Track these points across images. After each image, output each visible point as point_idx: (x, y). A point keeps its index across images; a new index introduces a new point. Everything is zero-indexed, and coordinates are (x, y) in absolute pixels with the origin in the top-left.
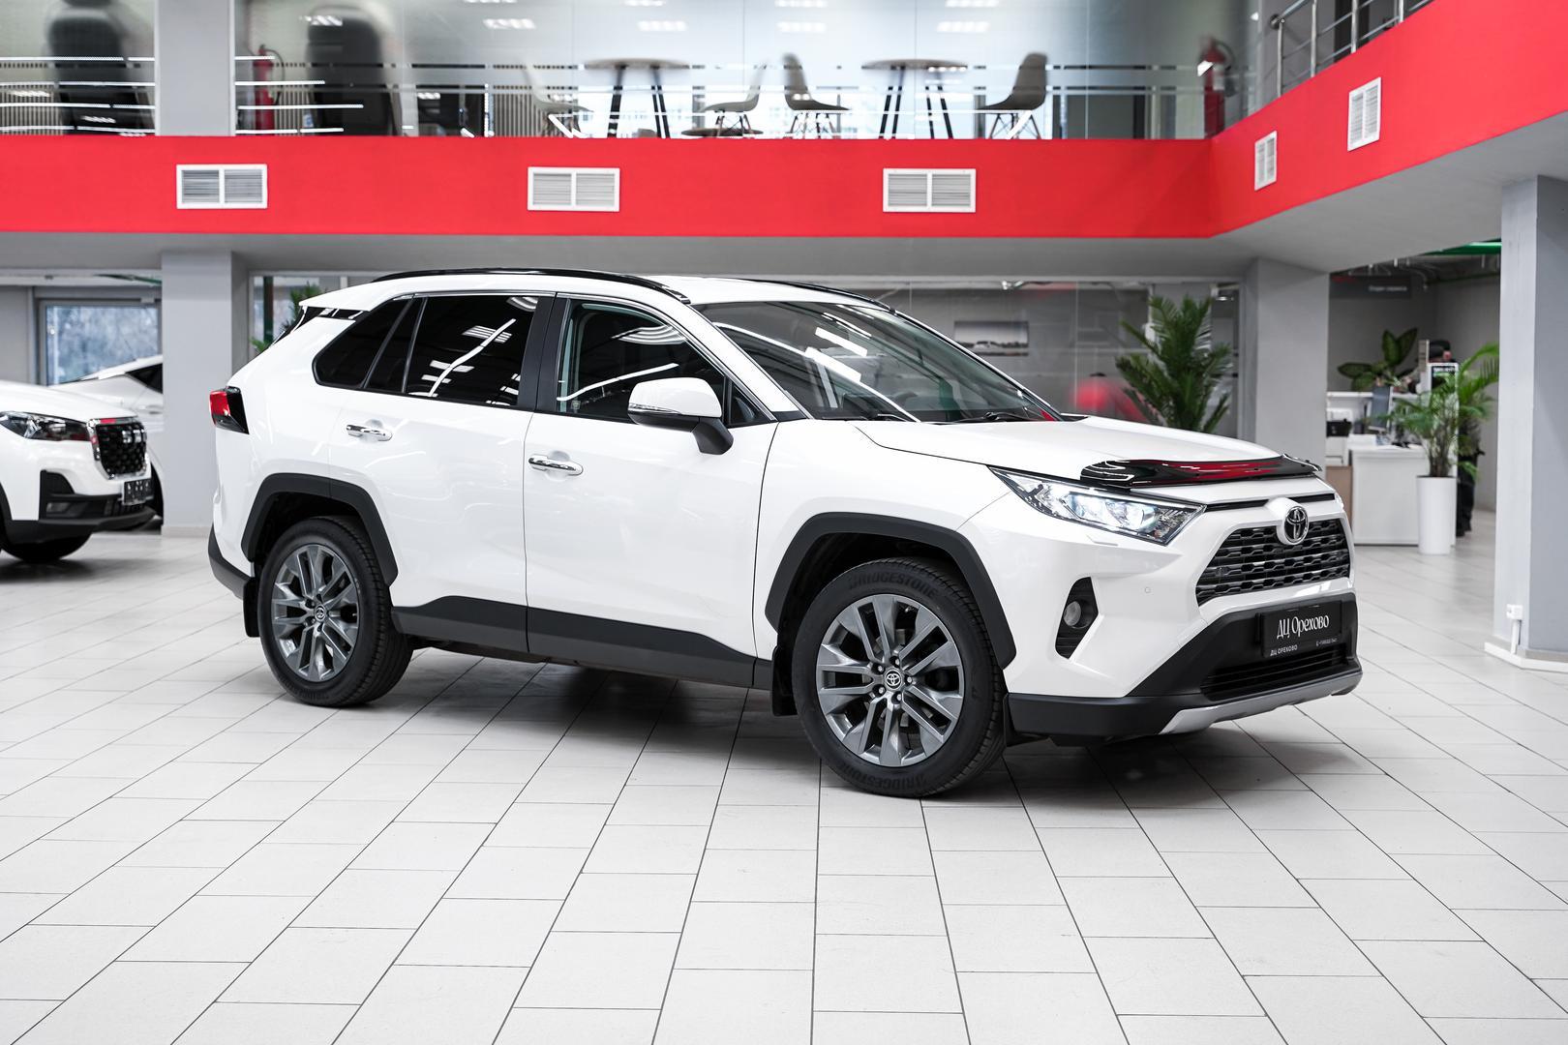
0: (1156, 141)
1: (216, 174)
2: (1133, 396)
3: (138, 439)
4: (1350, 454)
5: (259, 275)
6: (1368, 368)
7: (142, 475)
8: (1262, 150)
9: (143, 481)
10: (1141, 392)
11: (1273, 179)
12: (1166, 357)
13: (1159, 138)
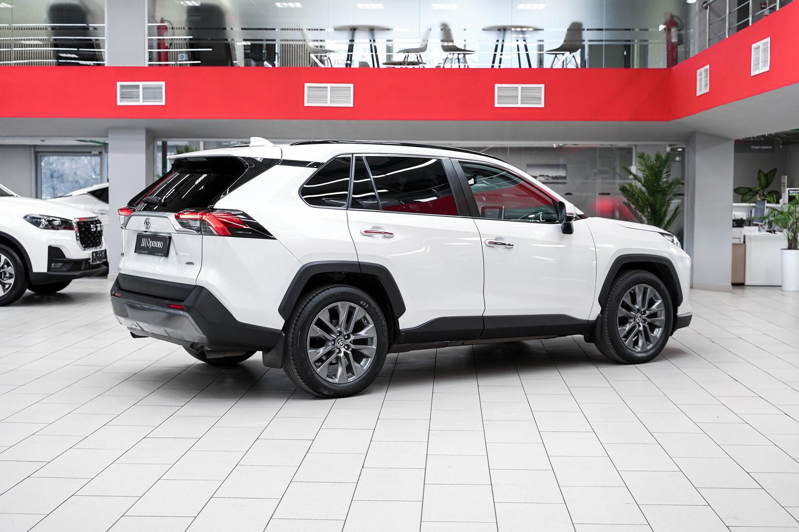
0: (637, 69)
1: (138, 87)
2: (629, 206)
3: (99, 229)
4: (744, 237)
5: (160, 141)
6: (750, 190)
7: (100, 248)
8: (701, 74)
9: (101, 251)
10: (633, 204)
11: (707, 90)
12: (646, 185)
13: (638, 67)
